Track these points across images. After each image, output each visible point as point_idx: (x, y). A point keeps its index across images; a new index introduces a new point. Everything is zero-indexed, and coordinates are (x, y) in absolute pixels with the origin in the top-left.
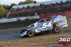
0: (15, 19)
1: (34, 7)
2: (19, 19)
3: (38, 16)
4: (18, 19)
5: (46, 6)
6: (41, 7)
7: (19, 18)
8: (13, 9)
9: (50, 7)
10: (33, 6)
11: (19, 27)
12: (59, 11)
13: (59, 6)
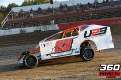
0: (15, 31)
1: (49, 10)
2: (24, 31)
3: (57, 25)
4: (21, 30)
5: (70, 9)
6: (62, 11)
7: (23, 29)
8: (13, 13)
9: (77, 10)
10: (48, 8)
11: (24, 44)
12: (93, 18)
13: (92, 9)
